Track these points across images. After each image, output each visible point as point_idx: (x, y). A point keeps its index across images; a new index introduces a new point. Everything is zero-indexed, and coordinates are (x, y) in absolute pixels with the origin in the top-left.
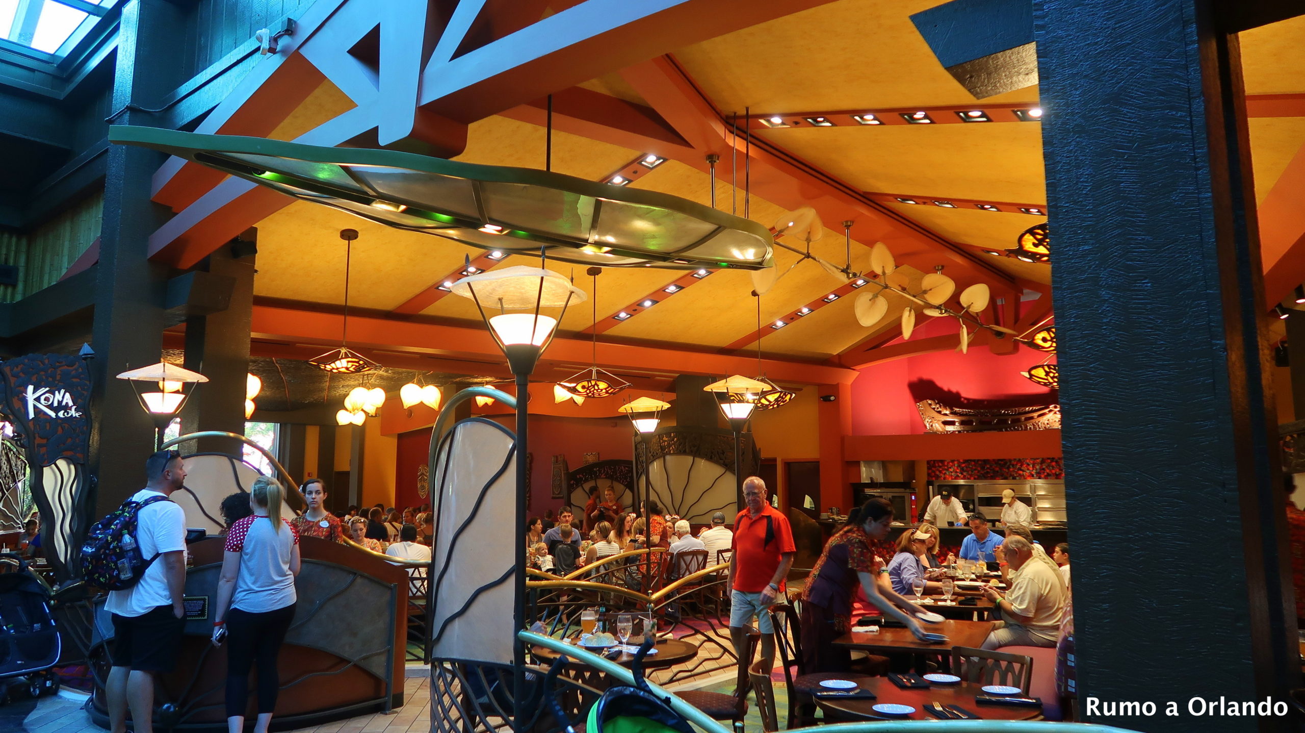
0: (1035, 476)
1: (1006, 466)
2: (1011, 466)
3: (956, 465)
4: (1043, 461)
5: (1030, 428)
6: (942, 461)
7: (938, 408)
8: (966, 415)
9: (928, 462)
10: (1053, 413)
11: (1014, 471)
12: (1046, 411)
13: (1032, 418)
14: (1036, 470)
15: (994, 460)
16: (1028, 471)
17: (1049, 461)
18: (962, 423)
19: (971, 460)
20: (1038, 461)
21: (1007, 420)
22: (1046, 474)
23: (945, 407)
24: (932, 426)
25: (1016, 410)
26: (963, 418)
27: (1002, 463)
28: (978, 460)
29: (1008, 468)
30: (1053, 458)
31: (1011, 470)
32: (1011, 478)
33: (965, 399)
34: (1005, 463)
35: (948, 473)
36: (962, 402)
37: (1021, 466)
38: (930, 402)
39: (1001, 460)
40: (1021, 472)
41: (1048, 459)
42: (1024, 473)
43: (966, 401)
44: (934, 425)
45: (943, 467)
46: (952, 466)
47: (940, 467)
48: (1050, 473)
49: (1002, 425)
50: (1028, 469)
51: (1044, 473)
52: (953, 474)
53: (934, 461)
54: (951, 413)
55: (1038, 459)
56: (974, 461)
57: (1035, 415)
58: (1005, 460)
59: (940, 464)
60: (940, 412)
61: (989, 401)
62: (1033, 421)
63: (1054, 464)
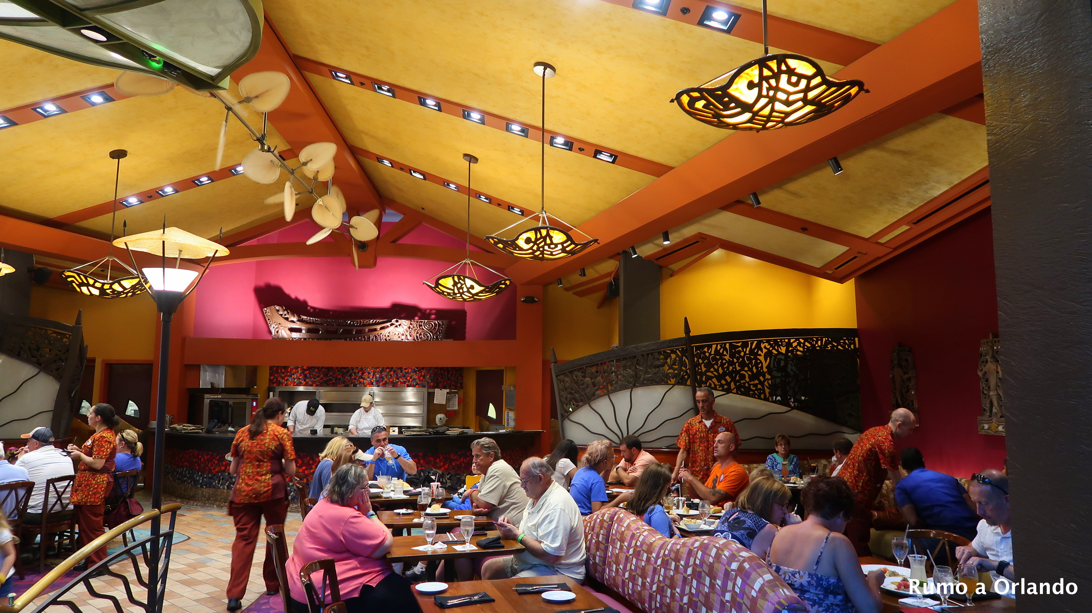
0: (374, 383)
1: (349, 374)
2: (353, 374)
3: (300, 372)
4: (383, 370)
5: (373, 339)
6: (286, 368)
7: (285, 315)
8: (313, 323)
9: (271, 368)
10: (395, 326)
11: (355, 379)
12: (389, 324)
13: (375, 330)
14: (376, 378)
15: (337, 368)
16: (369, 379)
17: (388, 370)
18: (308, 331)
19: (315, 367)
20: (378, 370)
21: (352, 330)
22: (384, 382)
23: (293, 315)
24: (277, 332)
25: (361, 322)
26: (310, 326)
27: (345, 371)
28: (322, 368)
29: (351, 375)
30: (392, 368)
31: (352, 377)
32: (352, 385)
33: (312, 307)
34: (348, 372)
35: (290, 379)
36: (309, 311)
37: (362, 374)
38: (277, 308)
39: (345, 368)
40: (361, 380)
41: (388, 368)
42: (365, 381)
43: (312, 310)
44: (280, 331)
45: (286, 374)
46: (295, 373)
47: (283, 373)
48: (388, 381)
49: (347, 334)
50: (369, 377)
51: (382, 381)
52: (296, 380)
53: (277, 367)
54: (298, 321)
55: (379, 368)
56: (318, 368)
57: (378, 327)
58: (348, 368)
59: (283, 370)
60: (287, 319)
61: (334, 312)
62: (376, 333)
63: (392, 373)
